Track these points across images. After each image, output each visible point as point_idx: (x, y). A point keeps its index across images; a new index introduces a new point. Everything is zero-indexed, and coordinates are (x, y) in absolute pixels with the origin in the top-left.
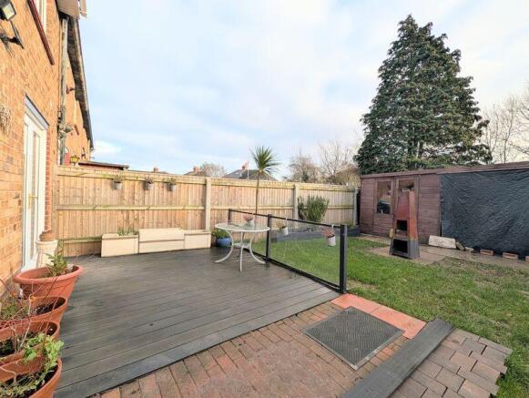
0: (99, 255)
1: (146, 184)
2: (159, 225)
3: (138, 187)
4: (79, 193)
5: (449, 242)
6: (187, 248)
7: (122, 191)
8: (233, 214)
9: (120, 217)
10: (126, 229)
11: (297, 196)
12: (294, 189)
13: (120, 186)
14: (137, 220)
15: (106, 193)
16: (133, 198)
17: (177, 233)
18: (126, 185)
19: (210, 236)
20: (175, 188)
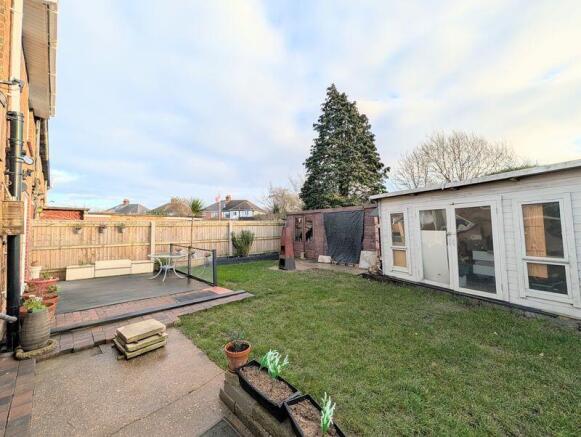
0: (64, 280)
1: (101, 229)
2: (112, 257)
3: (95, 232)
4: (48, 238)
5: (327, 259)
6: (133, 272)
7: (82, 234)
8: (174, 247)
9: (81, 254)
10: (85, 261)
11: (231, 231)
12: (228, 226)
13: (80, 232)
14: (94, 255)
15: (69, 237)
16: (91, 239)
17: (126, 262)
18: (85, 231)
19: (152, 265)
20: (124, 230)
